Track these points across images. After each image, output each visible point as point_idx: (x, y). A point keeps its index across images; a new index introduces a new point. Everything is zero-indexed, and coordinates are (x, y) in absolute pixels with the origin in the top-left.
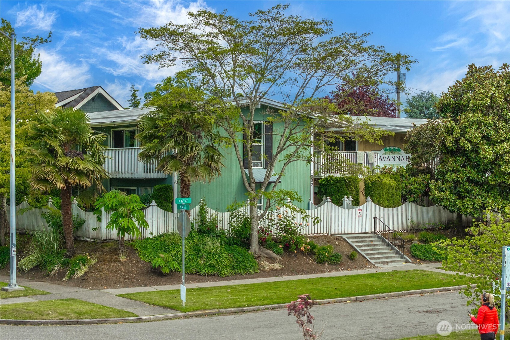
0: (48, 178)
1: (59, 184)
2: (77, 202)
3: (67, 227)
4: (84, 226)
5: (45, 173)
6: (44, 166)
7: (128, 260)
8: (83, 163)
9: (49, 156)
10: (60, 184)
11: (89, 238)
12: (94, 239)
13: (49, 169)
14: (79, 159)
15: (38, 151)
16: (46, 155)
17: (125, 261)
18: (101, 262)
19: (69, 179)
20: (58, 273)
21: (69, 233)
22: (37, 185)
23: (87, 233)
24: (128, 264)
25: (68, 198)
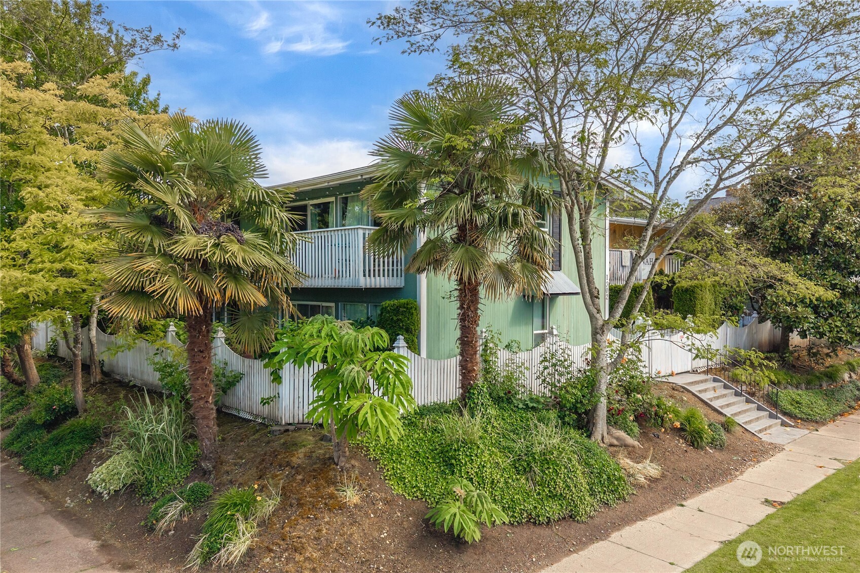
0: (149, 289)
1: (181, 303)
2: (224, 335)
3: (202, 403)
4: (241, 388)
5: (140, 274)
6: (140, 258)
7: (362, 498)
8: (244, 251)
9: (152, 232)
10: (186, 303)
11: (251, 413)
12: (264, 418)
13: (151, 264)
14: (232, 241)
15: (123, 219)
16: (142, 229)
17: (356, 506)
18: (291, 506)
19: (207, 290)
20: (175, 529)
21: (205, 418)
22: (119, 305)
23: (247, 403)
24: (367, 515)
25: (204, 336)
